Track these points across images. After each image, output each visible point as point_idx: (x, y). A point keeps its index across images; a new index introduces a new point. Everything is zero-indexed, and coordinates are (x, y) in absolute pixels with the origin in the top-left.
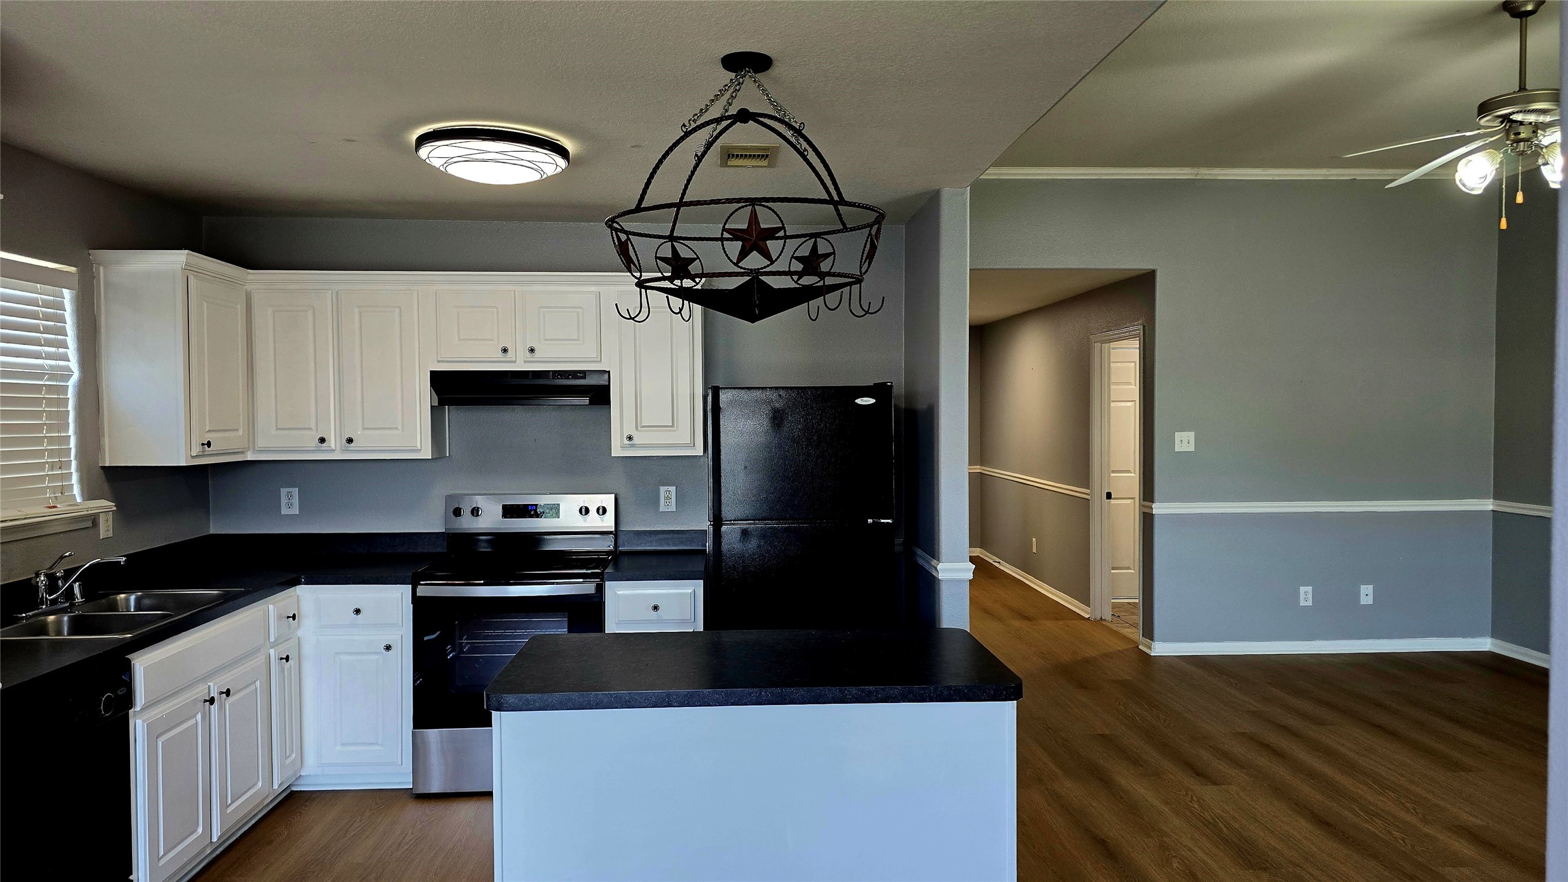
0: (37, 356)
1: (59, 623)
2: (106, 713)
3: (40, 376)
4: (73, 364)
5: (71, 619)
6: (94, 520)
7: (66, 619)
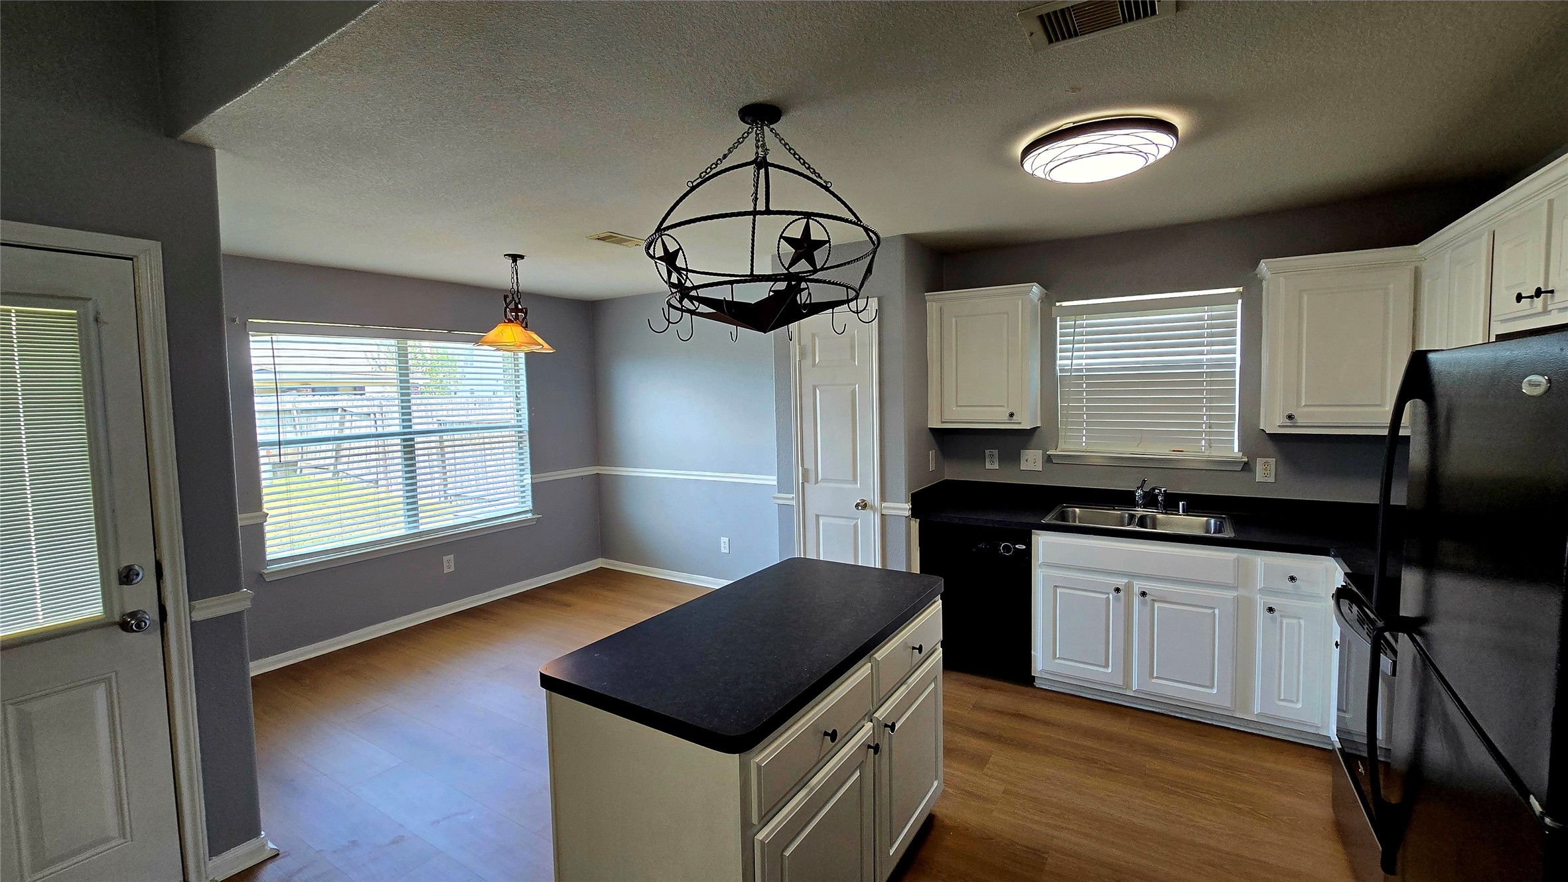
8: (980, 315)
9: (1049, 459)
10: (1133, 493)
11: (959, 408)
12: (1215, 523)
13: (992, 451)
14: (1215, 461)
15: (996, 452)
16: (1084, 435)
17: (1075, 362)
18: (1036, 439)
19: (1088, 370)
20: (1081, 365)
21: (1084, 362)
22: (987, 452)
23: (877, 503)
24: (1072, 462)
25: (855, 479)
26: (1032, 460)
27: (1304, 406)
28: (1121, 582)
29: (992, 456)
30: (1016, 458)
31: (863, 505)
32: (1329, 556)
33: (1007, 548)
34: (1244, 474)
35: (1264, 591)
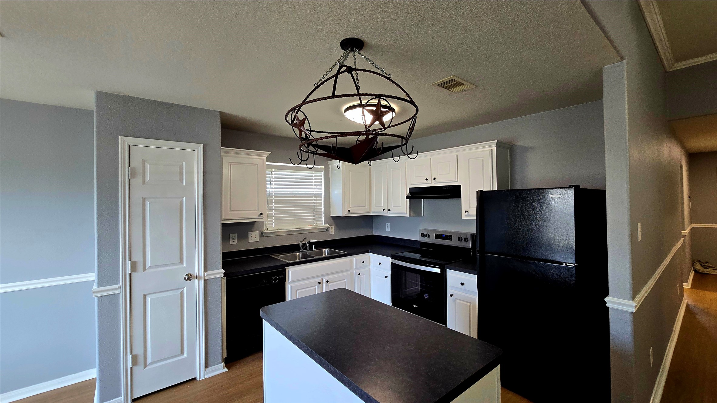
0: (313, 189)
1: (299, 255)
2: (274, 281)
3: (313, 194)
4: (323, 190)
5: (302, 254)
6: (327, 229)
7: (301, 254)
8: (243, 163)
9: (262, 235)
10: (298, 245)
11: (232, 212)
12: (327, 251)
13: (233, 234)
14: (319, 229)
15: (236, 235)
16: (273, 223)
17: (271, 190)
18: (256, 226)
19: (275, 194)
20: (273, 191)
21: (274, 190)
22: (231, 235)
23: (201, 273)
24: (272, 235)
25: (181, 261)
26: (254, 237)
27: (351, 207)
28: (319, 280)
29: (233, 238)
30: (246, 237)
31: (189, 278)
32: (369, 253)
33: (275, 279)
34: (327, 232)
35: (357, 269)
